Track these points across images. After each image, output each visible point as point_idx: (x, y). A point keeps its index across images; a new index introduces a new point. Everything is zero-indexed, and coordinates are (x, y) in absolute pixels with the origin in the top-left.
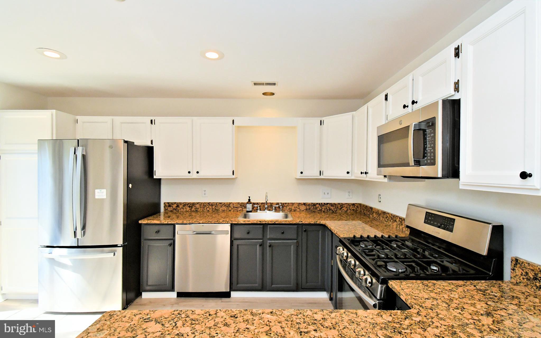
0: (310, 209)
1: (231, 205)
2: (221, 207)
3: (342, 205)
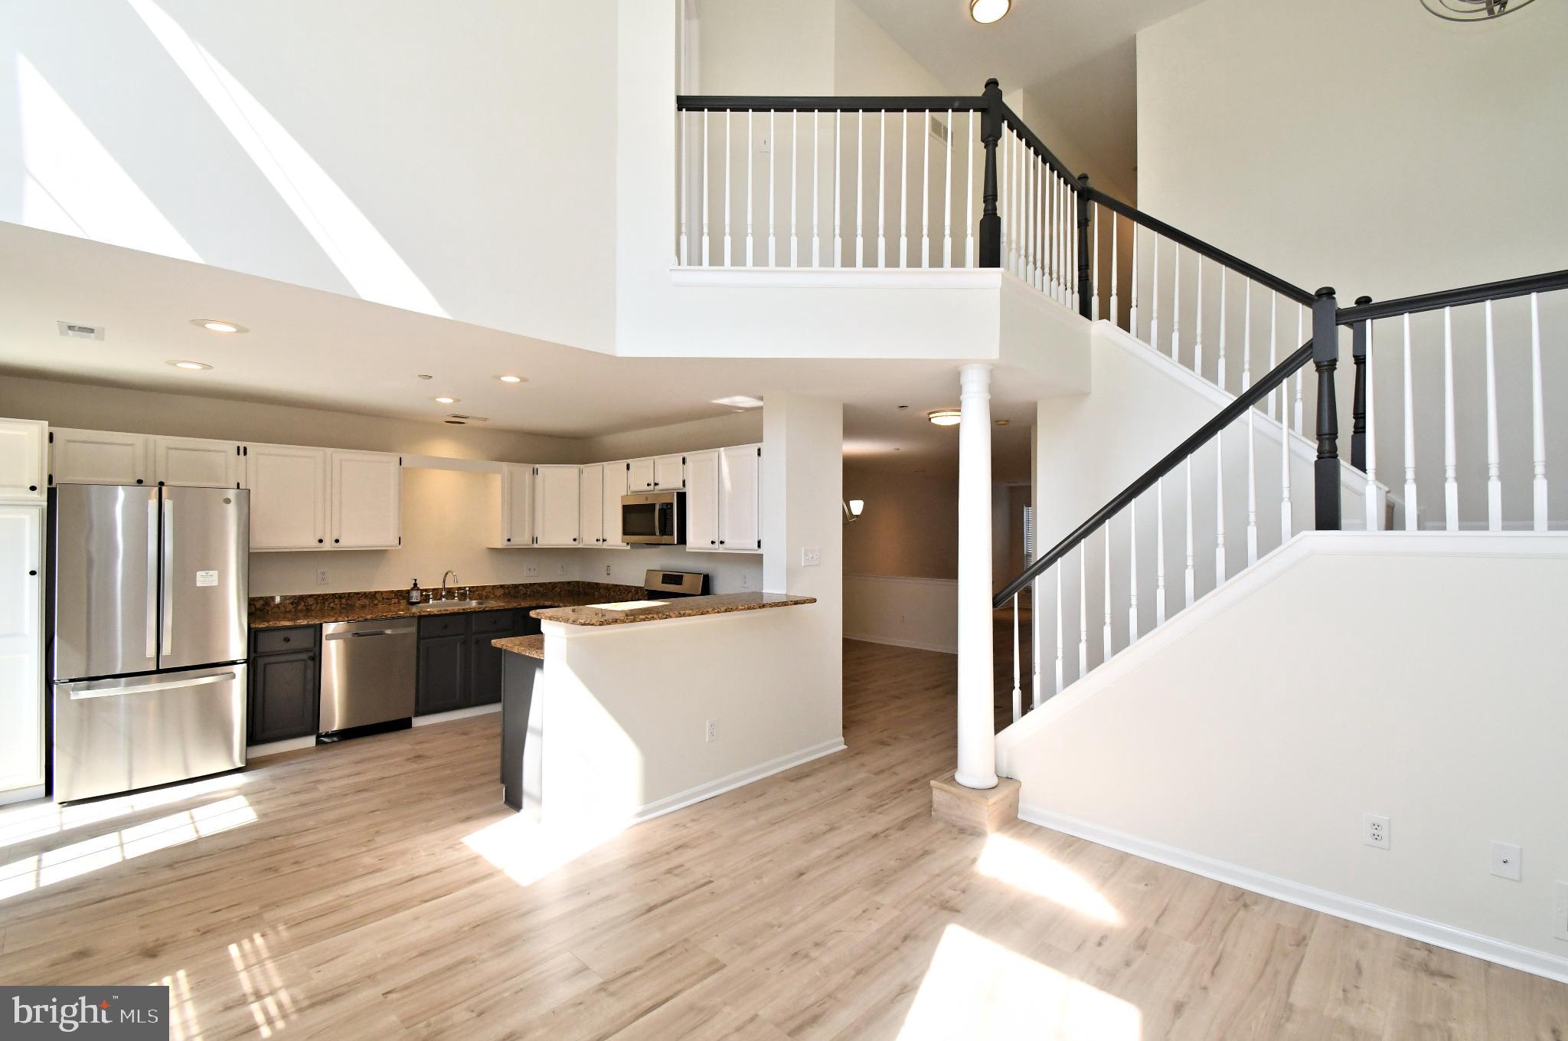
0: (509, 593)
1: (377, 595)
2: (359, 600)
3: (554, 585)
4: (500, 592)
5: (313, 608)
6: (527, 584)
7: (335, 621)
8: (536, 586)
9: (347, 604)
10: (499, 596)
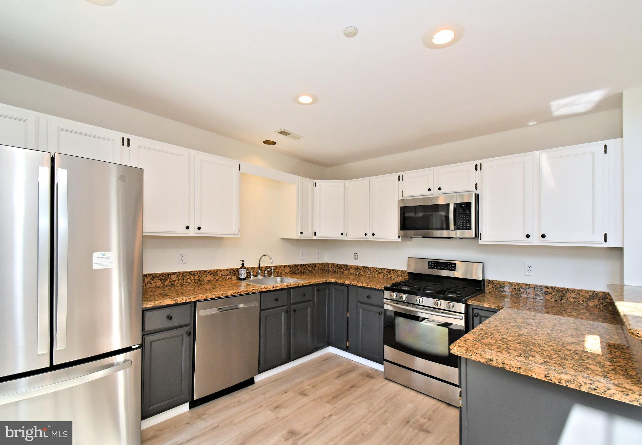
0: (293, 271)
1: (218, 273)
2: (206, 276)
3: (315, 265)
4: (288, 270)
5: (176, 284)
6: (302, 264)
7: (206, 298)
8: (306, 266)
9: (199, 280)
10: (288, 273)
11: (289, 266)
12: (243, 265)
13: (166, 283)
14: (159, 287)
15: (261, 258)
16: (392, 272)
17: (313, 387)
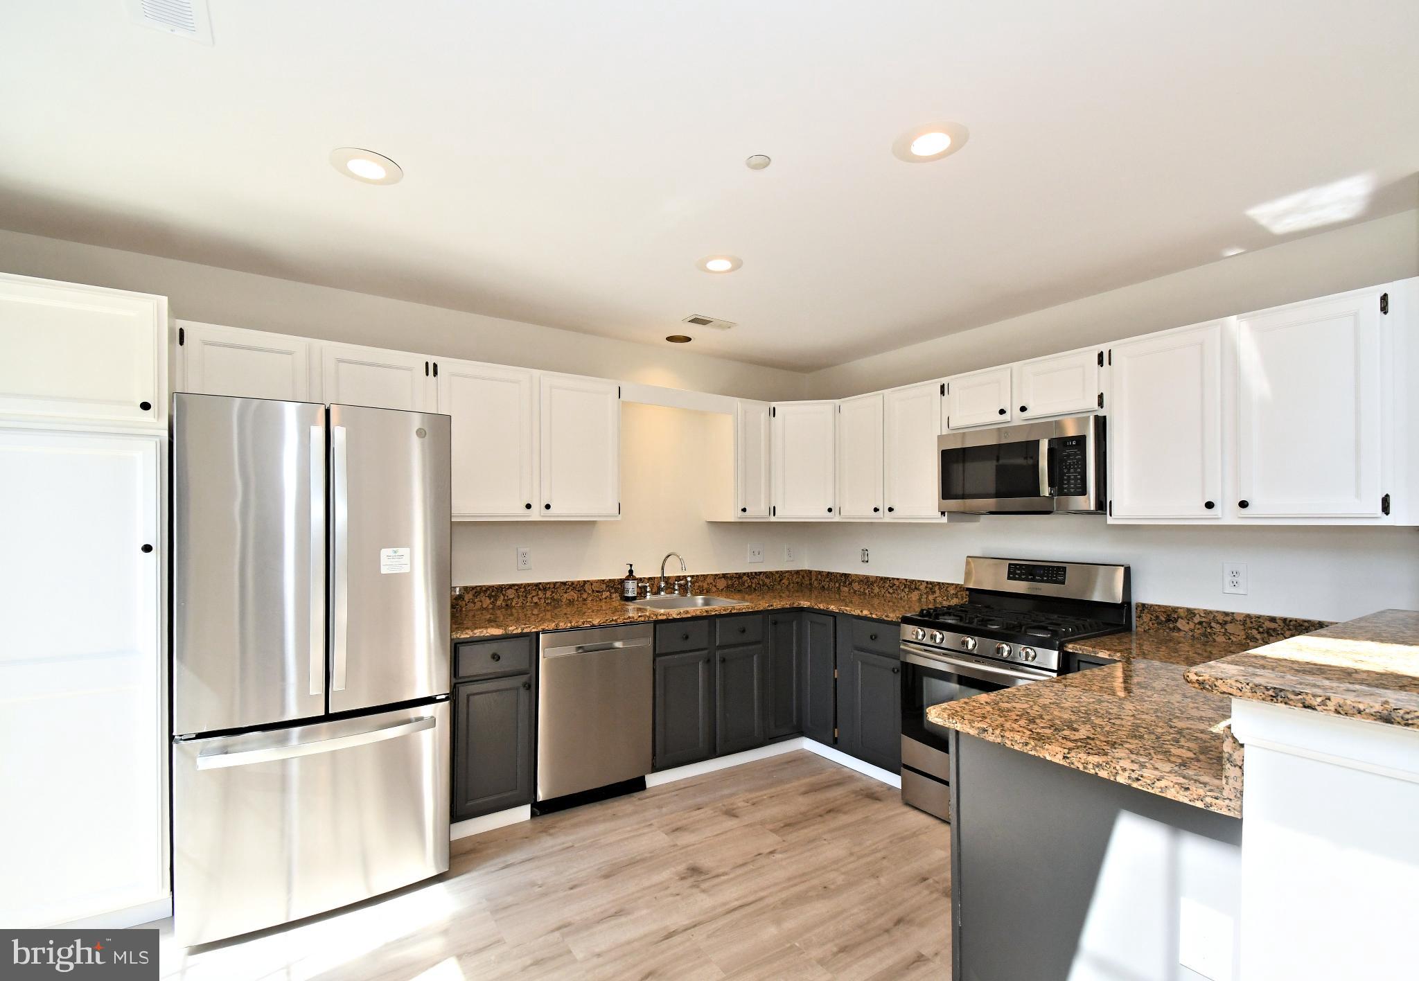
0: (733, 585)
1: (587, 587)
2: (566, 592)
3: (781, 574)
4: (722, 584)
5: (513, 604)
6: (752, 573)
7: (555, 628)
8: (761, 576)
9: (553, 599)
10: (722, 590)
11: (724, 576)
12: (631, 572)
13: (499, 603)
14: (486, 609)
15: (665, 560)
16: (936, 588)
17: (753, 804)
